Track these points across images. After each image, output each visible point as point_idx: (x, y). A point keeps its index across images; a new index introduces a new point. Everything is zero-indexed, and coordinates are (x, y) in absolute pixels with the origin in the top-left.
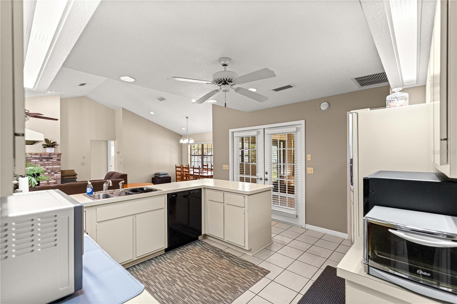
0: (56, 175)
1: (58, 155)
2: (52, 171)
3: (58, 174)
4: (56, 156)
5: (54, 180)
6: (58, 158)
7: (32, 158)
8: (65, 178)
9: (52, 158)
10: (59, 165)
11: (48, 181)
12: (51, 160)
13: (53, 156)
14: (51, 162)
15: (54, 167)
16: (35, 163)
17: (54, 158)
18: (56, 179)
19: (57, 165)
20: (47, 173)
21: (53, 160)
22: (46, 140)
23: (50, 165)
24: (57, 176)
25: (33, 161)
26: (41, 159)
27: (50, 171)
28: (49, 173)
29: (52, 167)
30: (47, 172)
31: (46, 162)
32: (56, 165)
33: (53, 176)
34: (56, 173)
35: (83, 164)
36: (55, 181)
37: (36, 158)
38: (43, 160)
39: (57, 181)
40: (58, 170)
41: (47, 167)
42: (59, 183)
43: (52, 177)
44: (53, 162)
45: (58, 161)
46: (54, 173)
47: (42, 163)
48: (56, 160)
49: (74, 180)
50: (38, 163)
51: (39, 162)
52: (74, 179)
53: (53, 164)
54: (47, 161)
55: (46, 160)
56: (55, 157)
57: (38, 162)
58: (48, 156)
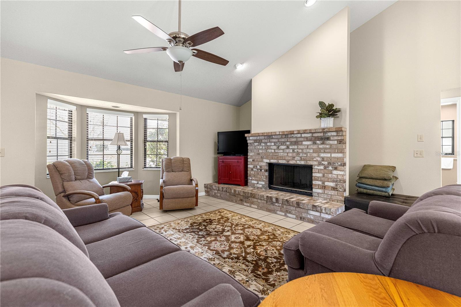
0: (335, 172)
1: (336, 131)
2: (329, 164)
3: (338, 170)
4: (335, 134)
5: (333, 181)
6: (339, 138)
7: (302, 139)
8: (364, 180)
9: (328, 139)
10: (341, 152)
11: (323, 183)
12: (328, 141)
13: (329, 134)
14: (328, 146)
15: (333, 155)
16: (307, 146)
17: (332, 138)
18: (336, 182)
19: (338, 153)
20: (322, 167)
21: (331, 142)
22: (321, 104)
23: (327, 152)
24: (337, 175)
25: (304, 143)
26: (314, 140)
27: (326, 163)
28: (325, 168)
29: (329, 155)
30: (323, 164)
31: (321, 146)
32: (335, 153)
33: (331, 173)
34: (336, 169)
35: (418, 155)
36: (334, 183)
37: (307, 139)
38: (318, 142)
39: (337, 185)
40: (339, 164)
41: (322, 155)
42: (340, 190)
43: (330, 175)
44: (331, 145)
45: (339, 145)
46: (332, 167)
47: (315, 147)
48: (336, 142)
49: (384, 190)
50: (309, 147)
51: (312, 146)
52: (384, 187)
53: (332, 149)
54: (323, 144)
55: (321, 142)
56: (334, 136)
57: (310, 145)
58: (322, 134)
